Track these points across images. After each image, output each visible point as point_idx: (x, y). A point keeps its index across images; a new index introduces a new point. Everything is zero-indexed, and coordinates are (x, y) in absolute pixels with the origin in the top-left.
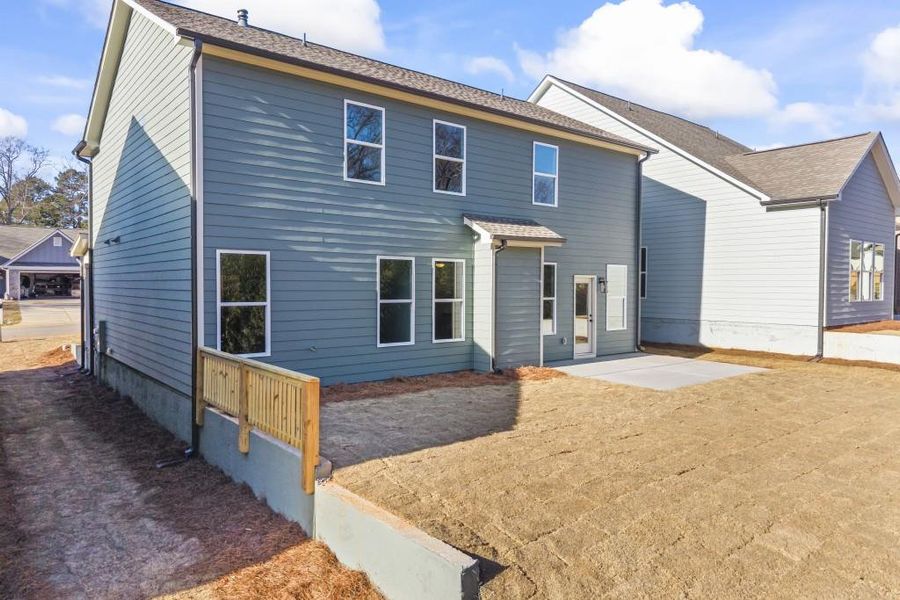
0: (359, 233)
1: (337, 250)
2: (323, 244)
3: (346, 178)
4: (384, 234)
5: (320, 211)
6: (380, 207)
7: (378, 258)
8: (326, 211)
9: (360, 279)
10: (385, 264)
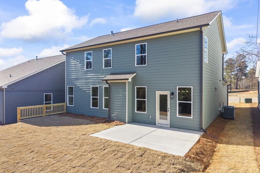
0: (87, 81)
1: (84, 85)
2: (81, 84)
3: (85, 69)
4: (92, 81)
5: (81, 77)
6: (92, 74)
7: (91, 86)
8: (82, 77)
9: (88, 92)
10: (93, 88)
